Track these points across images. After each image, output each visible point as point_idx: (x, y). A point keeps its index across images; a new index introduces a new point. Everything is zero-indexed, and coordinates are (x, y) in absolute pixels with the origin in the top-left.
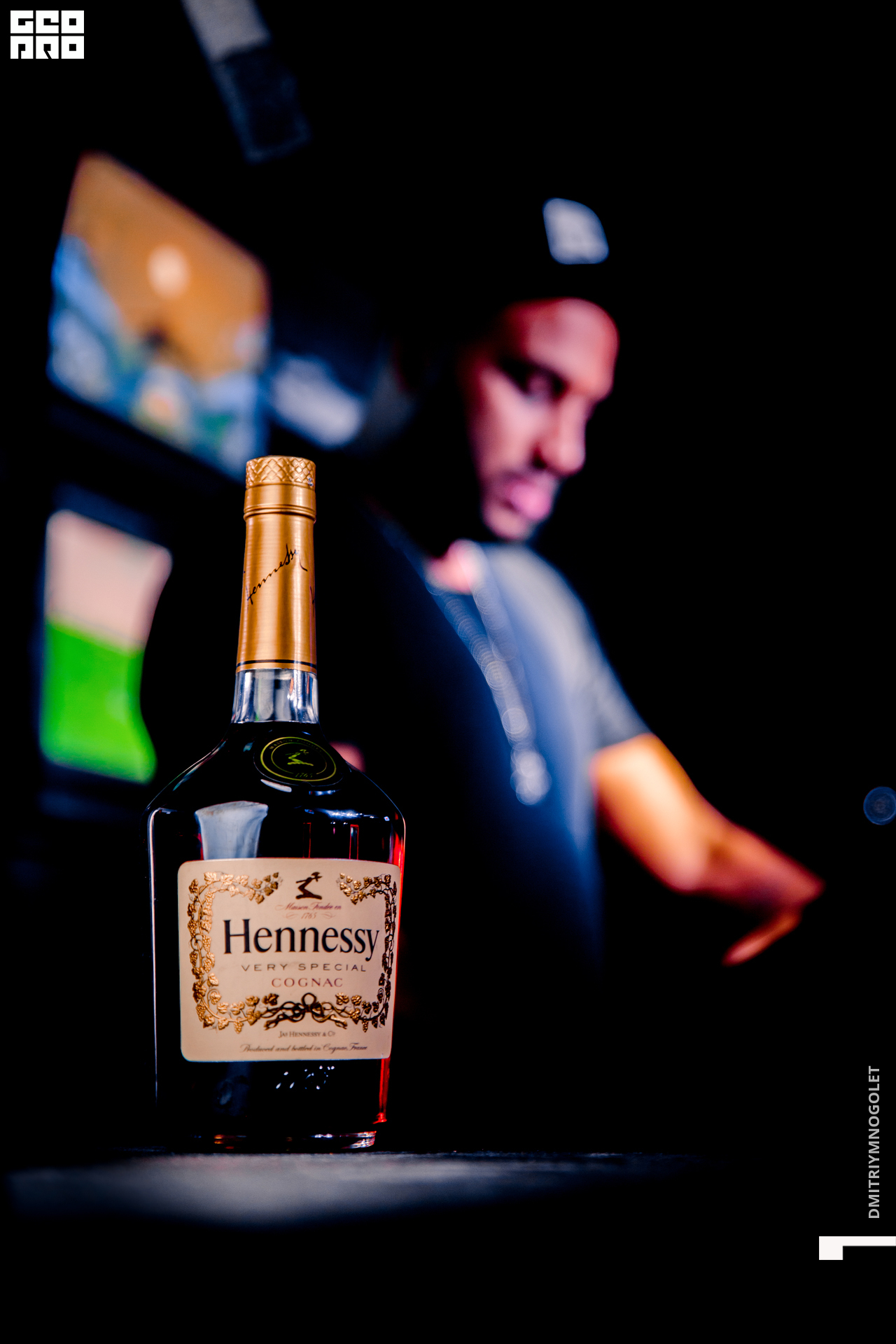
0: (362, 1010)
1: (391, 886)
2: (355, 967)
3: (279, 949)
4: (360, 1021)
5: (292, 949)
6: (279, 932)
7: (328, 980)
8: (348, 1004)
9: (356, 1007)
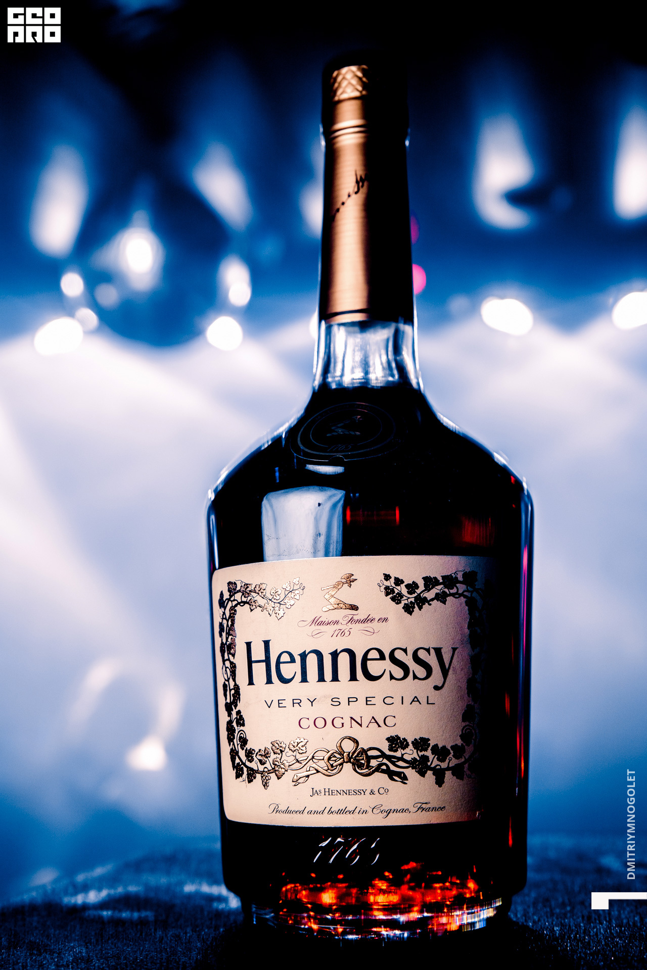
0: (431, 757)
1: (479, 585)
2: (416, 699)
3: (304, 679)
4: (429, 773)
5: (321, 678)
6: (303, 656)
7: (373, 718)
8: (407, 750)
9: (420, 754)
